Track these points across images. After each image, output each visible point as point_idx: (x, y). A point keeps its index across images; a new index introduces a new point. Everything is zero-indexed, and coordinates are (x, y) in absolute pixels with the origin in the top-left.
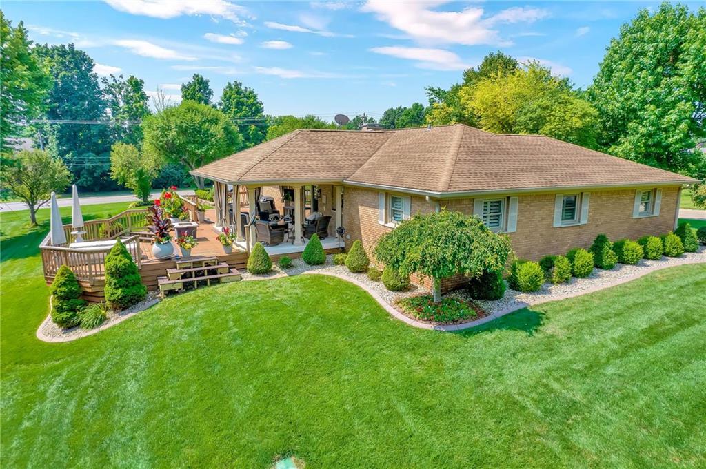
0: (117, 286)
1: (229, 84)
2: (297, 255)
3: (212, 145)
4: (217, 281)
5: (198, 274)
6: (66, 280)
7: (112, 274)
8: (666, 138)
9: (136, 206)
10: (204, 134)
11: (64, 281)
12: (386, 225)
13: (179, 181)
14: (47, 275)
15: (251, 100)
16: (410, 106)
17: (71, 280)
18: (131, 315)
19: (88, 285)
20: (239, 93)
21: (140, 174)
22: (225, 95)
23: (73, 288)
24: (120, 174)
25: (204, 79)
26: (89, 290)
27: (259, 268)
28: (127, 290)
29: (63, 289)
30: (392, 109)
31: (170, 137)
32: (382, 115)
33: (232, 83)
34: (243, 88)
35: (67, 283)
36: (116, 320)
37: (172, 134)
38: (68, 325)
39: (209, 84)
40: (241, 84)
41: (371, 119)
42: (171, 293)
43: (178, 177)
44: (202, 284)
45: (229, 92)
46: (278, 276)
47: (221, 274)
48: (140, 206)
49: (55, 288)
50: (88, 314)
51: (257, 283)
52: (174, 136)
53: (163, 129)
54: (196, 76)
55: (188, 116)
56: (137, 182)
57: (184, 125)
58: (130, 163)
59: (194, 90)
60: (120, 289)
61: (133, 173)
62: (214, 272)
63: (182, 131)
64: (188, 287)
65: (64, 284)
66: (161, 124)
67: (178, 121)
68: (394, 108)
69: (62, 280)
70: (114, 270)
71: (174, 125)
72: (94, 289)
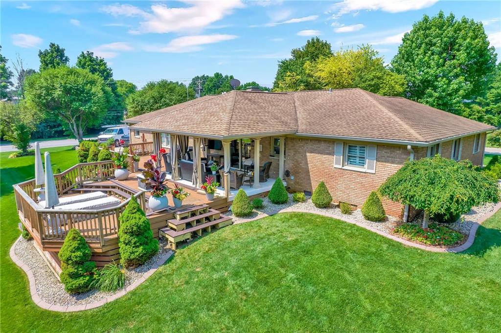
0: (138, 244)
1: (83, 53)
2: (265, 194)
3: (94, 103)
6: (79, 244)
7: (132, 233)
8: (450, 100)
9: (17, 156)
10: (87, 93)
11: (77, 245)
12: (343, 168)
13: (42, 133)
14: (43, 239)
15: (102, 67)
17: (83, 243)
18: (152, 271)
19: (99, 246)
20: (91, 60)
21: (22, 128)
22: (80, 62)
23: (86, 252)
25: (61, 48)
26: (100, 251)
28: (147, 247)
29: (78, 253)
30: (198, 77)
31: (56, 95)
33: (85, 52)
34: (94, 56)
35: (81, 246)
37: (57, 93)
38: (80, 292)
39: (65, 52)
40: (93, 53)
42: (180, 244)
43: (42, 129)
44: (205, 232)
45: (83, 60)
46: (259, 217)
47: (215, 220)
48: (21, 156)
49: (68, 254)
50: (109, 273)
52: (59, 95)
53: (47, 89)
54: (52, 45)
55: (72, 78)
56: (18, 135)
57: (69, 86)
58: (9, 118)
59: (52, 56)
60: (142, 247)
61: (15, 127)
62: (207, 219)
63: (67, 91)
64: (195, 235)
65: (78, 249)
66: (45, 84)
67: (62, 82)
68: (200, 76)
69: (75, 244)
70: (135, 228)
71: (59, 86)
72: (105, 249)
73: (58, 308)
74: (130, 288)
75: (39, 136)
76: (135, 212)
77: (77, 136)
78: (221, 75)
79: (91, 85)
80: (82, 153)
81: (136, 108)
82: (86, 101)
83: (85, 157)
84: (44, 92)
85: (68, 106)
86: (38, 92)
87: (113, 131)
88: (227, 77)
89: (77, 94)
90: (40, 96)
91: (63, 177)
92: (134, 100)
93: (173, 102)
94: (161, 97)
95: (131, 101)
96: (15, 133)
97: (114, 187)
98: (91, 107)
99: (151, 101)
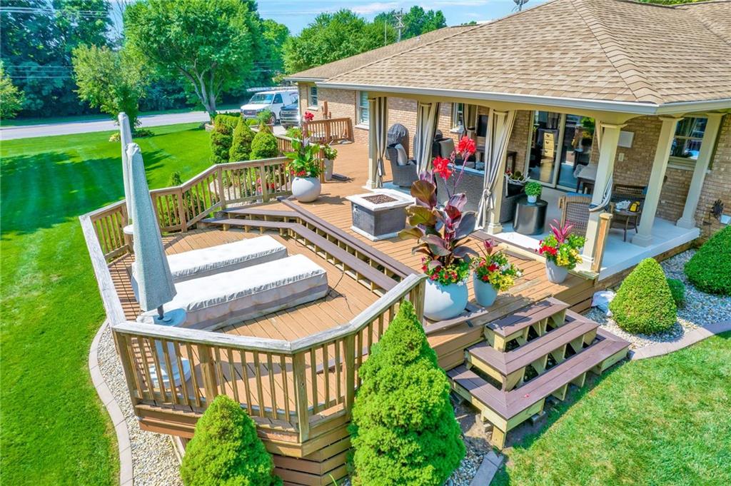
0: (419, 459)
3: (233, 47)
11: (232, 455)
13: (157, 101)
19: (293, 441)
21: (125, 92)
24: (91, 91)
26: (298, 454)
31: (171, 34)
35: (243, 456)
37: (174, 30)
43: (156, 96)
46: (690, 334)
47: (585, 345)
52: (177, 33)
53: (159, 23)
56: (120, 103)
57: (192, 16)
58: (106, 74)
61: (114, 91)
63: (190, 27)
65: (236, 466)
66: (154, 14)
67: (182, 9)
69: (228, 451)
70: (417, 418)
71: (176, 16)
72: (310, 448)
75: (151, 106)
76: (416, 360)
77: (207, 106)
78: (422, 9)
79: (228, 15)
80: (220, 137)
81: (299, 58)
82: (220, 45)
83: (225, 144)
84: (154, 28)
85: (191, 54)
86: (145, 28)
87: (264, 97)
89: (205, 32)
90: (147, 37)
92: (295, 45)
93: (361, 48)
94: (342, 40)
95: (291, 47)
96: (116, 100)
97: (292, 220)
98: (228, 54)
99: (325, 46)
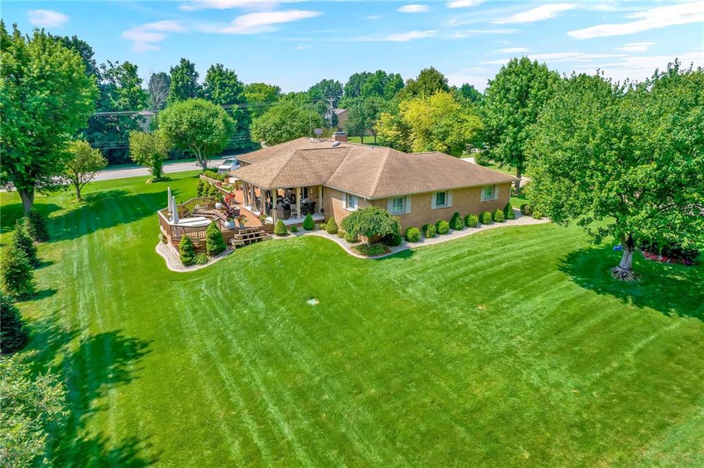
0: (214, 244)
1: (213, 66)
2: (300, 225)
3: (215, 135)
4: (260, 240)
5: (251, 236)
7: (212, 238)
9: (153, 182)
10: (209, 127)
12: (347, 210)
13: (173, 154)
15: (232, 82)
16: (373, 72)
17: (189, 242)
18: (220, 258)
19: (197, 244)
20: (221, 75)
22: (209, 77)
23: (191, 246)
24: (138, 157)
25: (191, 63)
26: (197, 246)
27: (282, 233)
28: (220, 246)
29: (187, 246)
30: (357, 74)
31: (182, 130)
32: (347, 80)
33: (215, 65)
34: (224, 69)
36: (213, 261)
37: (184, 127)
38: (188, 264)
39: (195, 66)
40: (222, 66)
41: (338, 82)
42: (238, 247)
44: (253, 241)
45: (212, 74)
46: (291, 236)
47: (261, 236)
48: (156, 181)
49: (182, 245)
50: (200, 257)
51: (281, 240)
53: (176, 123)
54: (183, 61)
55: (196, 112)
56: (154, 163)
57: (194, 120)
58: (147, 148)
59: (182, 73)
60: (216, 245)
61: (151, 157)
62: (257, 235)
63: (192, 125)
64: (247, 243)
65: (187, 244)
66: (175, 120)
67: (189, 117)
68: (359, 73)
69: (186, 241)
71: (186, 120)
72: (200, 246)
73: (179, 271)
74: (209, 264)
78: (384, 73)
79: (213, 118)
80: (200, 187)
81: (259, 133)
82: (210, 133)
83: (201, 190)
84: (174, 126)
85: (193, 138)
86: (170, 125)
87: (231, 161)
88: (392, 75)
89: (200, 128)
90: (170, 129)
91: (184, 207)
92: (257, 126)
95: (255, 126)
96: (151, 162)
98: (212, 139)
